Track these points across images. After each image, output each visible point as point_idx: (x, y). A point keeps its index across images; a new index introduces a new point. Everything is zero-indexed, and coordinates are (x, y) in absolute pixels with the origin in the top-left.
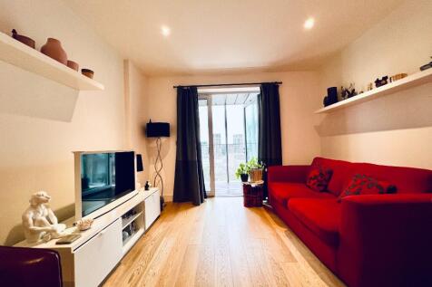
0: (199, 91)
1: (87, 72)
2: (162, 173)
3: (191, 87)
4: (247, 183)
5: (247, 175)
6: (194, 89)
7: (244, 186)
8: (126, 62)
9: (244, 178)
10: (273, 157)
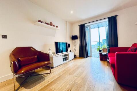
0: (86, 25)
1: (57, 27)
2: (76, 49)
3: (83, 24)
4: (101, 53)
5: (101, 50)
6: (84, 25)
7: (100, 54)
8: (66, 22)
9: (100, 51)
10: (113, 44)
